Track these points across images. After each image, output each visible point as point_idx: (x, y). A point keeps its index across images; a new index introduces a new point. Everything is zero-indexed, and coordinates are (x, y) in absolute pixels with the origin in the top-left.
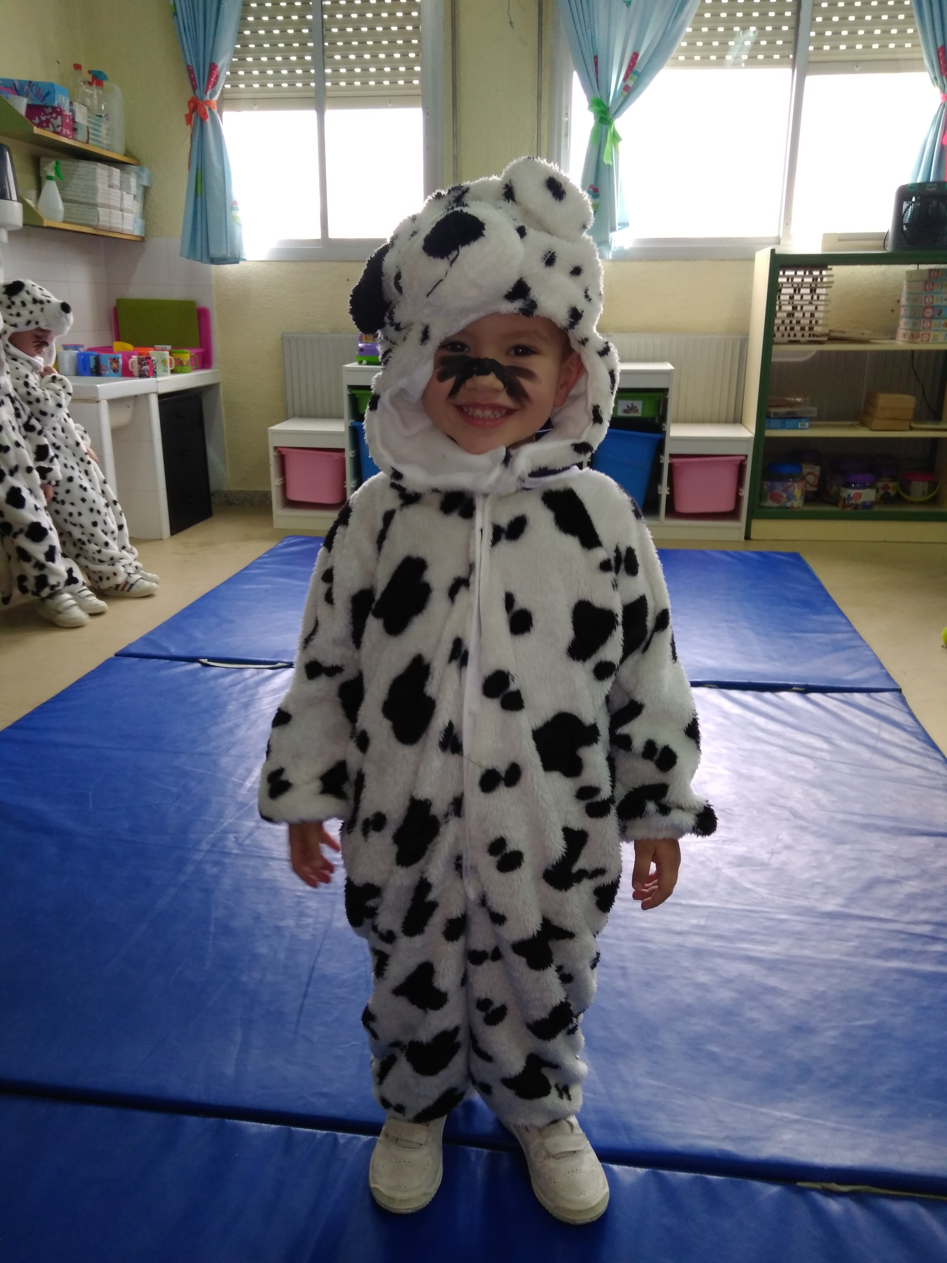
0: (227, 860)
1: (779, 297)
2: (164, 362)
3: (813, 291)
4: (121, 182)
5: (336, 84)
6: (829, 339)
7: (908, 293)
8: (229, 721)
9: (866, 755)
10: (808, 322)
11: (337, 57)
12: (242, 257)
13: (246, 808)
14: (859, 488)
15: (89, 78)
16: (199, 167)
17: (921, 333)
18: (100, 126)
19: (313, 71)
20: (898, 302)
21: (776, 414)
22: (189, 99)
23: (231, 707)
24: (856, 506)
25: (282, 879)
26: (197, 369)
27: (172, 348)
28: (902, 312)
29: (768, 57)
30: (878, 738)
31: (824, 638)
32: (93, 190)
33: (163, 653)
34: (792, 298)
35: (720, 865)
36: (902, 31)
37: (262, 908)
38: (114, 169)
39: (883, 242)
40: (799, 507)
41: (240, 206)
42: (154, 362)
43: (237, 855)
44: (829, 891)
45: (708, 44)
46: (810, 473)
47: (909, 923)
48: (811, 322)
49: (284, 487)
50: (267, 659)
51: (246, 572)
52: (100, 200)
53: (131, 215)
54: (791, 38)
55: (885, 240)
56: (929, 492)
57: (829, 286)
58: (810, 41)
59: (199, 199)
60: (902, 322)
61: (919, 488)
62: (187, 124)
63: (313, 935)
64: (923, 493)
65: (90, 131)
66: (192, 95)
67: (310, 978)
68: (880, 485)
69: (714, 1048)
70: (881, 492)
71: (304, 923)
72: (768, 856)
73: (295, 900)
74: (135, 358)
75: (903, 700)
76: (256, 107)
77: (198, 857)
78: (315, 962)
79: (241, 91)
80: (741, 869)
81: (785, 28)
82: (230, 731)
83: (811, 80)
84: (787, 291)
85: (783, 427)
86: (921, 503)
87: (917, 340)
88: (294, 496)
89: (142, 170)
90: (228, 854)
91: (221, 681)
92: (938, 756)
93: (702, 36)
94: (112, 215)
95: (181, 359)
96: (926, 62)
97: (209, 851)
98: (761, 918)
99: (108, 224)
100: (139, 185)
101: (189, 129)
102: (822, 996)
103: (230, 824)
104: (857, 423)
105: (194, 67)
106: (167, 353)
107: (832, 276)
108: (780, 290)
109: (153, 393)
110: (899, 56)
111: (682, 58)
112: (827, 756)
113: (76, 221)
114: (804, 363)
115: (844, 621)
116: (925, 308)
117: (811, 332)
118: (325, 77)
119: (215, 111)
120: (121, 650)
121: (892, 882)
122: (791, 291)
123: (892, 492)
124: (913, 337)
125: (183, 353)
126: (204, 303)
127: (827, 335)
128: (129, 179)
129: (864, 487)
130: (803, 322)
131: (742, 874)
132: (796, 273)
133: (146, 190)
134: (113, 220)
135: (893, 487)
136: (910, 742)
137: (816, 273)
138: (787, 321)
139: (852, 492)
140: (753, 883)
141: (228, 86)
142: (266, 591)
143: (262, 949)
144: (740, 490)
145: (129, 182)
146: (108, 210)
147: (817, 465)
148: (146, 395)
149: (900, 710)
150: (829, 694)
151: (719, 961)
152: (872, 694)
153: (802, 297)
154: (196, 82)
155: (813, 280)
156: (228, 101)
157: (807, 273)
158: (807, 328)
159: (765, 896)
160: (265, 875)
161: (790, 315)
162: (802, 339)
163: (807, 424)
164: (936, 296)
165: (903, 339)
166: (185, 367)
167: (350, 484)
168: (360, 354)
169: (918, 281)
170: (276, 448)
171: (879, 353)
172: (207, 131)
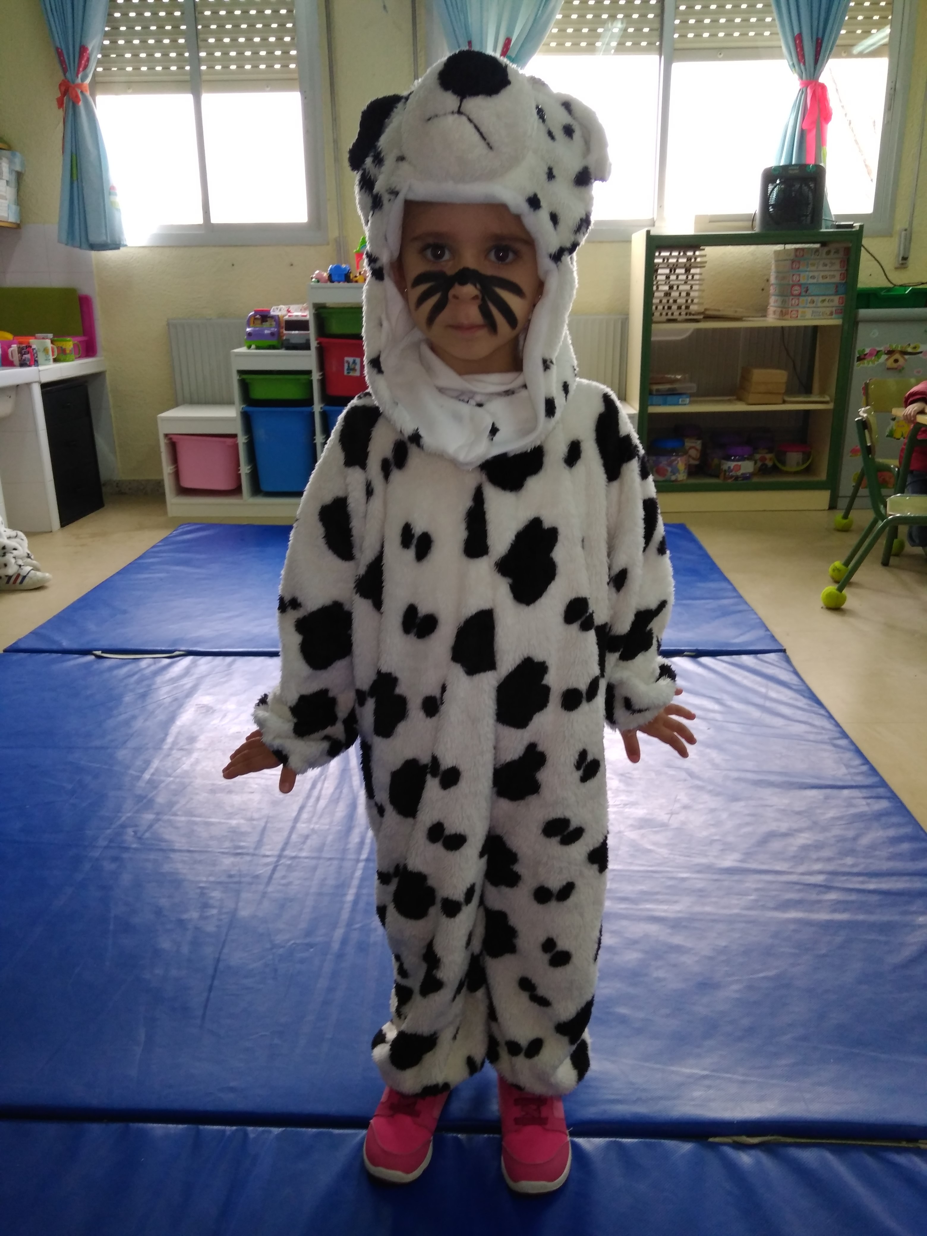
0: (125, 855)
1: (656, 277)
2: (46, 350)
3: (688, 271)
5: (211, 67)
6: (704, 318)
7: (778, 272)
8: (126, 713)
9: (756, 714)
10: (684, 301)
12: (122, 243)
13: (145, 801)
14: (738, 460)
16: (74, 153)
17: (790, 310)
19: (187, 54)
20: (768, 280)
21: (658, 390)
22: (60, 81)
23: (128, 698)
24: (737, 478)
25: (185, 871)
26: (80, 357)
27: (54, 337)
28: (772, 290)
29: (636, 44)
30: (766, 697)
31: (712, 604)
33: (55, 647)
34: (668, 277)
35: (622, 828)
36: (761, 20)
37: (164, 902)
39: (751, 223)
40: (682, 480)
41: (119, 191)
42: (35, 351)
43: (136, 849)
44: (727, 848)
45: (578, 30)
46: (691, 448)
47: (803, 874)
48: (687, 301)
49: (177, 474)
50: (163, 648)
51: (141, 561)
54: (657, 25)
55: (753, 220)
56: (803, 463)
57: (702, 265)
58: (675, 29)
59: (75, 184)
60: (772, 300)
61: (794, 458)
62: (59, 109)
63: (218, 926)
64: (798, 464)
66: (63, 78)
67: (216, 970)
68: (758, 456)
69: (623, 1010)
70: (759, 464)
71: (208, 914)
72: (668, 816)
73: (198, 891)
74: (14, 347)
75: (788, 660)
76: (130, 91)
77: (96, 854)
78: (220, 953)
79: (114, 74)
80: (643, 831)
81: (651, 16)
82: (127, 723)
83: (677, 67)
84: (663, 271)
85: (665, 403)
86: (796, 473)
87: (786, 317)
88: (187, 483)
89: (14, 155)
90: (127, 849)
91: (115, 672)
92: (822, 712)
93: (572, 23)
95: (64, 347)
96: (784, 50)
97: (106, 847)
98: (663, 878)
100: (11, 171)
101: (61, 111)
102: (724, 950)
103: (128, 818)
104: (735, 397)
105: (63, 47)
106: (49, 341)
107: (705, 256)
108: (657, 271)
109: (36, 382)
110: (759, 44)
111: (553, 44)
112: (718, 717)
114: (682, 340)
115: (730, 587)
116: (793, 286)
117: (687, 311)
118: (200, 61)
119: (88, 94)
120: (11, 646)
121: (785, 835)
122: (667, 271)
123: (769, 464)
124: (783, 314)
125: (64, 341)
126: (85, 290)
127: (703, 313)
129: (743, 459)
130: (679, 301)
131: (643, 836)
132: (671, 254)
133: (19, 176)
135: (769, 459)
136: (796, 700)
137: (690, 254)
138: (664, 301)
139: (732, 464)
140: (654, 844)
141: (100, 69)
142: (161, 579)
143: (165, 944)
147: (698, 439)
148: (28, 385)
149: (785, 669)
150: (719, 657)
151: (625, 923)
152: (759, 655)
153: (677, 277)
154: (66, 65)
155: (688, 260)
156: (101, 85)
157: (682, 254)
158: (683, 307)
159: (666, 856)
160: (166, 868)
161: (667, 294)
162: (680, 318)
163: (688, 400)
164: (802, 274)
165: (773, 316)
166: (68, 356)
167: (245, 469)
168: (247, 339)
169: (785, 260)
170: (166, 435)
171: (752, 330)
172: (80, 113)
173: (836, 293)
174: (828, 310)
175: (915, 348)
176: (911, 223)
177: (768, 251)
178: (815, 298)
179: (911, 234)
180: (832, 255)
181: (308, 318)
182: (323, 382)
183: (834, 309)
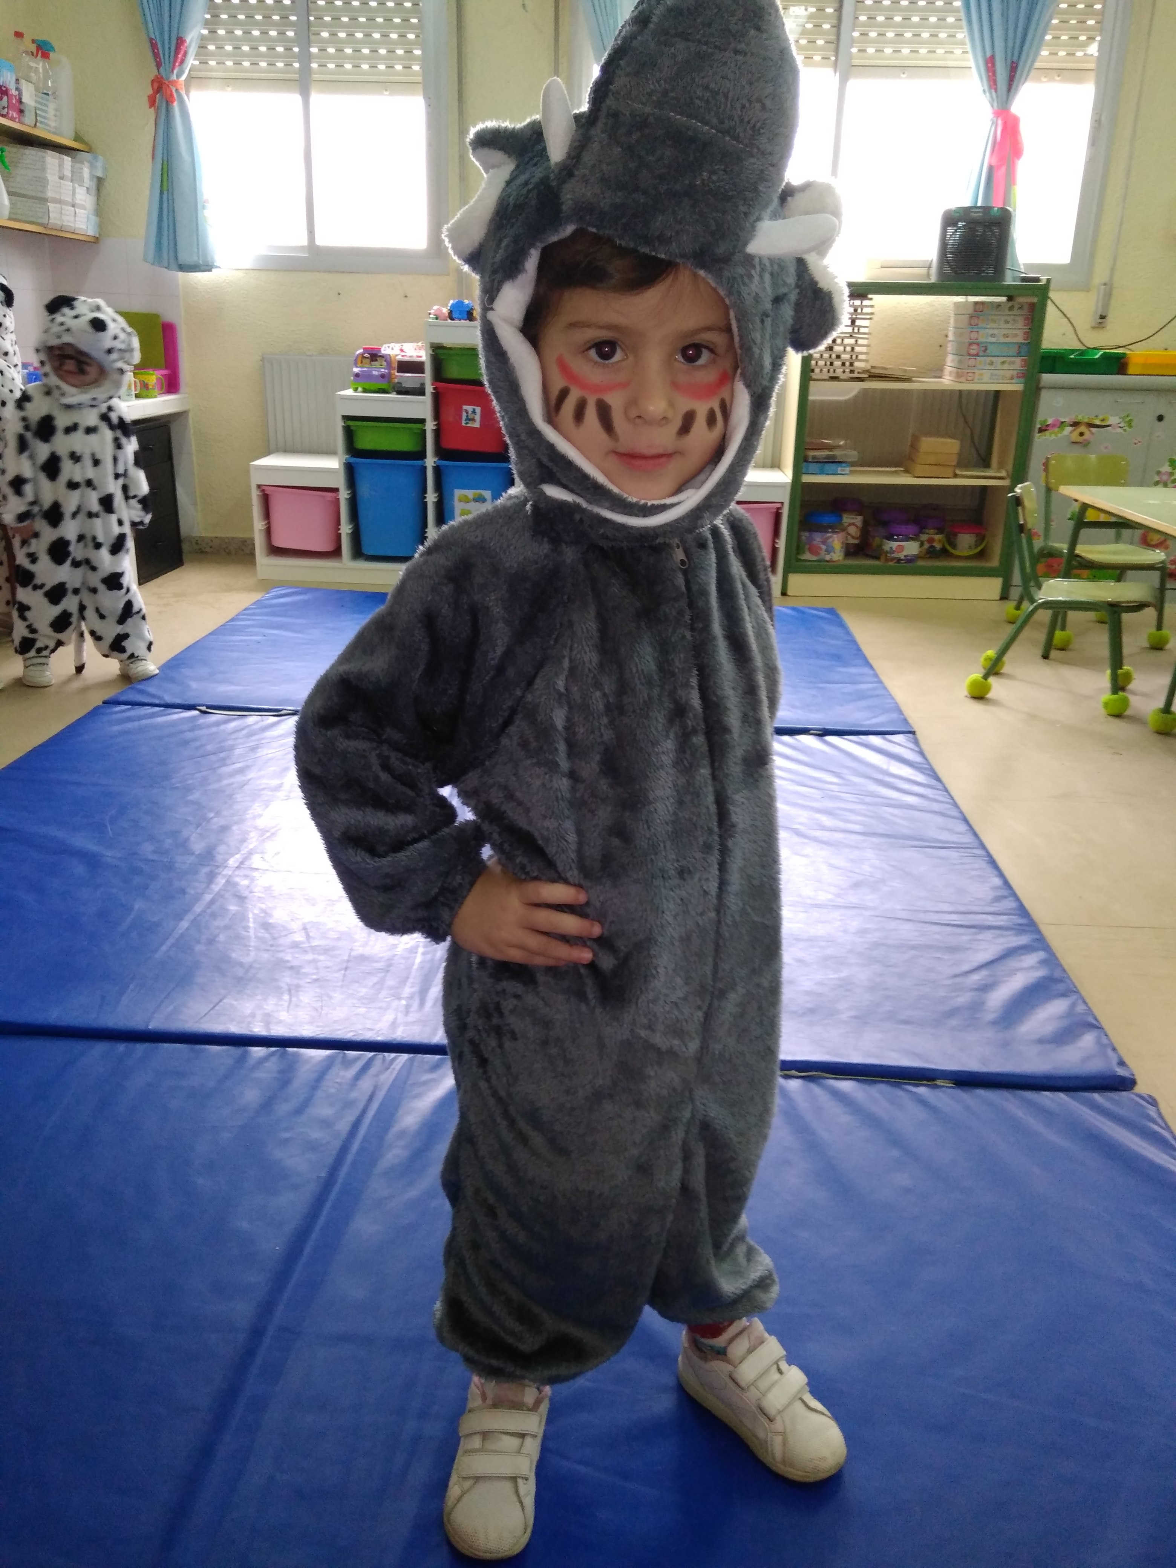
0: (256, 874)
3: (853, 323)
4: (73, 172)
5: (323, 65)
6: (870, 376)
7: (956, 328)
8: (239, 763)
9: (873, 787)
10: (848, 356)
11: (325, 35)
12: (215, 264)
14: (902, 540)
15: (33, 48)
16: (165, 158)
17: (967, 371)
18: (46, 105)
19: (296, 50)
20: (947, 336)
21: (814, 457)
22: (153, 77)
24: (899, 560)
26: (164, 393)
28: (950, 348)
30: (886, 773)
32: (43, 182)
36: (951, 36)
38: (65, 157)
39: (927, 271)
40: (839, 560)
41: (213, 205)
43: (265, 870)
46: (850, 524)
47: (888, 910)
48: (851, 357)
49: (268, 531)
50: (274, 707)
51: (234, 623)
52: (50, 194)
53: (84, 211)
54: (833, 38)
55: (930, 268)
56: (977, 546)
57: (870, 317)
59: (165, 197)
60: (949, 359)
61: (966, 541)
62: (150, 108)
64: (970, 548)
65: (38, 112)
66: (155, 72)
68: (924, 537)
70: (926, 546)
76: (229, 89)
77: (228, 872)
79: (211, 70)
81: (826, 26)
85: (822, 472)
86: (968, 558)
87: (963, 379)
88: (279, 542)
89: (96, 158)
90: (256, 870)
91: (223, 727)
94: (63, 211)
95: (146, 381)
96: (975, 72)
97: (238, 868)
99: (59, 223)
100: (92, 176)
101: (152, 110)
103: (254, 847)
104: (901, 469)
105: (158, 41)
107: (872, 306)
110: (950, 63)
112: (835, 788)
113: (23, 218)
114: (846, 402)
115: (872, 672)
116: (970, 344)
118: (310, 57)
119: (183, 92)
120: (109, 699)
123: (938, 546)
124: (958, 376)
125: (148, 375)
126: (169, 316)
127: (868, 371)
128: (82, 169)
129: (908, 539)
130: (843, 357)
133: (100, 182)
134: (65, 218)
135: (938, 541)
136: (917, 776)
137: (858, 303)
138: (826, 356)
139: (894, 545)
141: (197, 63)
142: (259, 642)
144: (777, 541)
145: (81, 173)
146: (58, 206)
147: (859, 515)
149: (912, 750)
150: (845, 737)
152: (887, 736)
154: (160, 59)
155: (854, 311)
156: (196, 79)
158: (847, 364)
161: (830, 349)
162: (843, 376)
163: (847, 470)
164: (981, 332)
165: (949, 378)
166: (152, 391)
167: (346, 529)
168: (355, 380)
169: (963, 314)
170: (259, 486)
171: (925, 391)
172: (173, 116)
173: (1019, 355)
174: (1009, 374)
175: (1103, 420)
176: (1111, 279)
177: (948, 302)
178: (994, 359)
179: (1111, 289)
180: (1015, 312)
181: (424, 359)
182: (437, 433)
183: (1015, 373)
